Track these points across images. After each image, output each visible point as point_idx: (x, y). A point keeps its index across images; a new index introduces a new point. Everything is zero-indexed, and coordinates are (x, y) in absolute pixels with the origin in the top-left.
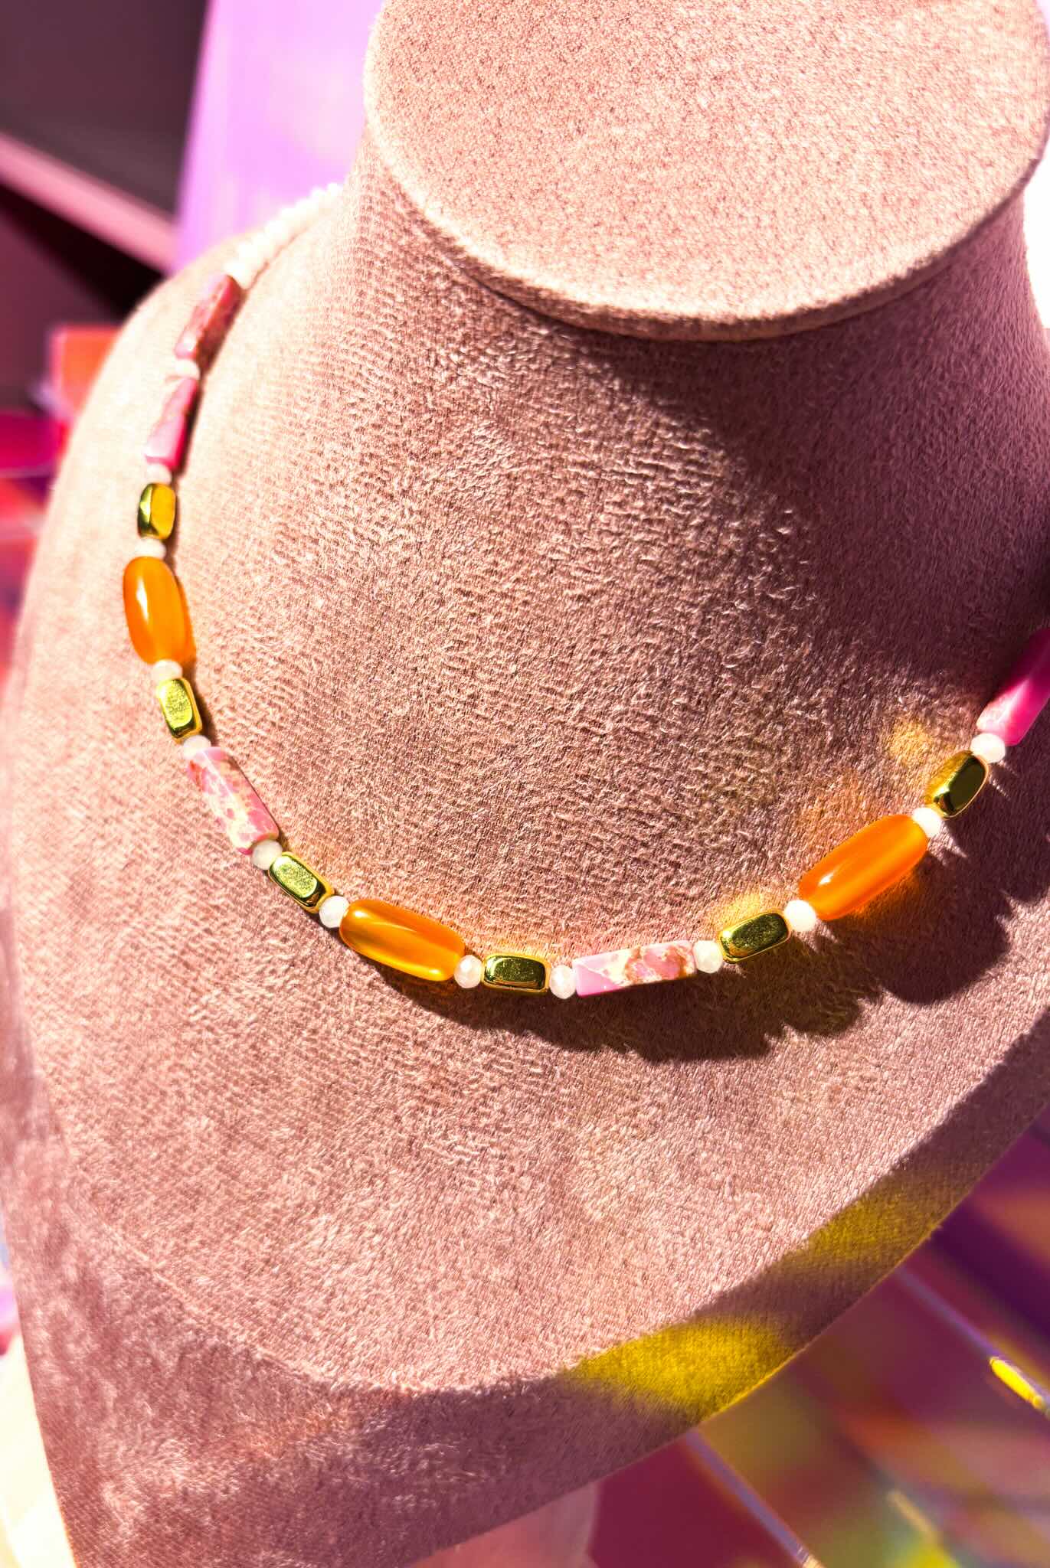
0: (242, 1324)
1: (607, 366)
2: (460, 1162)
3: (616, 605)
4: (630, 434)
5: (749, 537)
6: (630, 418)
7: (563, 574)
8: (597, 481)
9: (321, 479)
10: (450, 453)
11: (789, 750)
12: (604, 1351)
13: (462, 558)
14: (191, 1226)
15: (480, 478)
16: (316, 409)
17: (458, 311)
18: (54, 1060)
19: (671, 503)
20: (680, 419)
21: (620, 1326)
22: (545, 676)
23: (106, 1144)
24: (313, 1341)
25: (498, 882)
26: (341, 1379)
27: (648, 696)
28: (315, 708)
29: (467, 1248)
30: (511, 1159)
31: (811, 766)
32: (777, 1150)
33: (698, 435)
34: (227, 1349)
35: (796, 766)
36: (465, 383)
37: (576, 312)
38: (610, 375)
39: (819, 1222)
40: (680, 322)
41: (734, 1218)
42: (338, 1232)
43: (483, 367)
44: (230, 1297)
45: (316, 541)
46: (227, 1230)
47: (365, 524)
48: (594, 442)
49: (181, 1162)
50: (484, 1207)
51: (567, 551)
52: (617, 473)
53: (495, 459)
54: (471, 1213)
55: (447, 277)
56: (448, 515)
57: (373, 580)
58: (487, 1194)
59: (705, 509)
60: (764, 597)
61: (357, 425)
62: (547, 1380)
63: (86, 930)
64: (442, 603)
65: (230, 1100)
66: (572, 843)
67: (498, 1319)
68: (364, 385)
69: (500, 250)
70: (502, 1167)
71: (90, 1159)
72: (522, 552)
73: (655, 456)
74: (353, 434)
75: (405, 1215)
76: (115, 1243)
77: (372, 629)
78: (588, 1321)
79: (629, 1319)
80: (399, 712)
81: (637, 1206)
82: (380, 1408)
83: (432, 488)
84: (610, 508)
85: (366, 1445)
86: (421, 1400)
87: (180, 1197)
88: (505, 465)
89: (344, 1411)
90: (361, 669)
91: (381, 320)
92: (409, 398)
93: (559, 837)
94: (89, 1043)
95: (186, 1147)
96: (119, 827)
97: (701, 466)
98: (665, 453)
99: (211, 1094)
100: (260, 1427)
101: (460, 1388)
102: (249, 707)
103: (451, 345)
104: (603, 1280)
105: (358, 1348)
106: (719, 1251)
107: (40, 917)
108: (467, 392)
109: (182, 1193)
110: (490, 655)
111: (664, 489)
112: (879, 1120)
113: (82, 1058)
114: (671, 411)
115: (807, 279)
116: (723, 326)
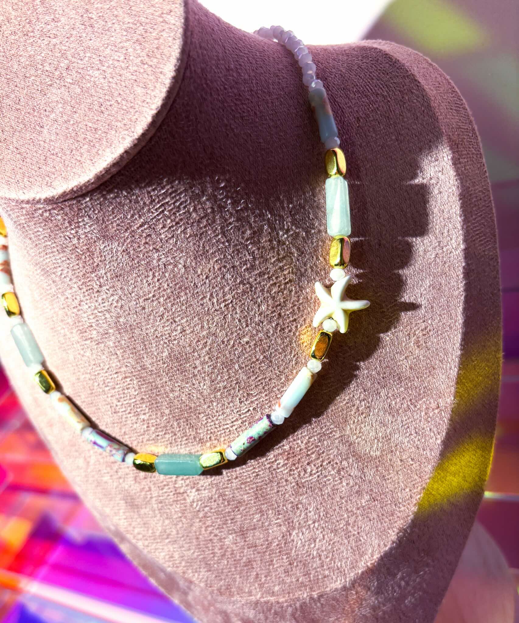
0: (301, 591)
1: (116, 191)
2: (318, 476)
3: (194, 258)
4: (144, 203)
5: (213, 198)
6: (139, 199)
7: (169, 265)
8: (150, 227)
9: (75, 306)
10: (101, 261)
11: (294, 250)
12: (422, 495)
13: (136, 289)
14: (257, 574)
15: (117, 260)
16: (53, 285)
17: (59, 217)
18: (170, 561)
19: (178, 211)
20: (154, 184)
21: (419, 482)
22: (196, 301)
23: (209, 573)
24: (328, 576)
25: (245, 378)
26: (348, 580)
27: (232, 276)
28: (141, 377)
29: (346, 502)
30: (333, 460)
31: (307, 248)
32: (416, 379)
33: (165, 183)
34: (305, 603)
35: (302, 253)
36: (83, 236)
37: (89, 184)
38: (120, 192)
39: (453, 389)
40: (122, 157)
41: (423, 414)
42: (303, 534)
43: (83, 226)
44: (290, 586)
45: (91, 326)
46: (269, 565)
47: (99, 307)
48: (137, 216)
49: (236, 557)
50: (340, 484)
51: (163, 256)
52: (153, 219)
53: (115, 250)
54: (337, 489)
55: (46, 211)
56: (119, 280)
57: (118, 321)
58: (336, 479)
59: (190, 203)
60: (237, 211)
61: (68, 279)
62: (412, 521)
63: (143, 511)
64: (144, 308)
65: (232, 523)
66: (255, 344)
67: (378, 516)
68: (58, 265)
69: (51, 188)
70: (332, 465)
71: (209, 582)
72: (151, 270)
73: (158, 202)
74: (70, 283)
75: (318, 509)
76: (241, 601)
77: (133, 337)
78: (407, 490)
79: (420, 478)
80: (166, 354)
81: (387, 438)
82: (370, 578)
83: (107, 277)
84: (162, 231)
85: (377, 593)
86: (378, 564)
87: (245, 568)
88: (119, 249)
89: (359, 589)
90: (142, 352)
91: (43, 241)
92: (73, 256)
93: (250, 346)
94: (175, 546)
95: (233, 551)
96: (123, 470)
97: (175, 191)
98: (161, 198)
99: (224, 526)
100: (339, 618)
101: (387, 548)
102: (122, 396)
103: (68, 229)
104: (400, 473)
105: (343, 565)
106: (429, 429)
107: (125, 521)
108: (87, 238)
109: (246, 566)
110: (173, 310)
111: (172, 210)
112: (441, 339)
113: (178, 553)
114: (149, 184)
115: (147, 106)
116: (135, 145)
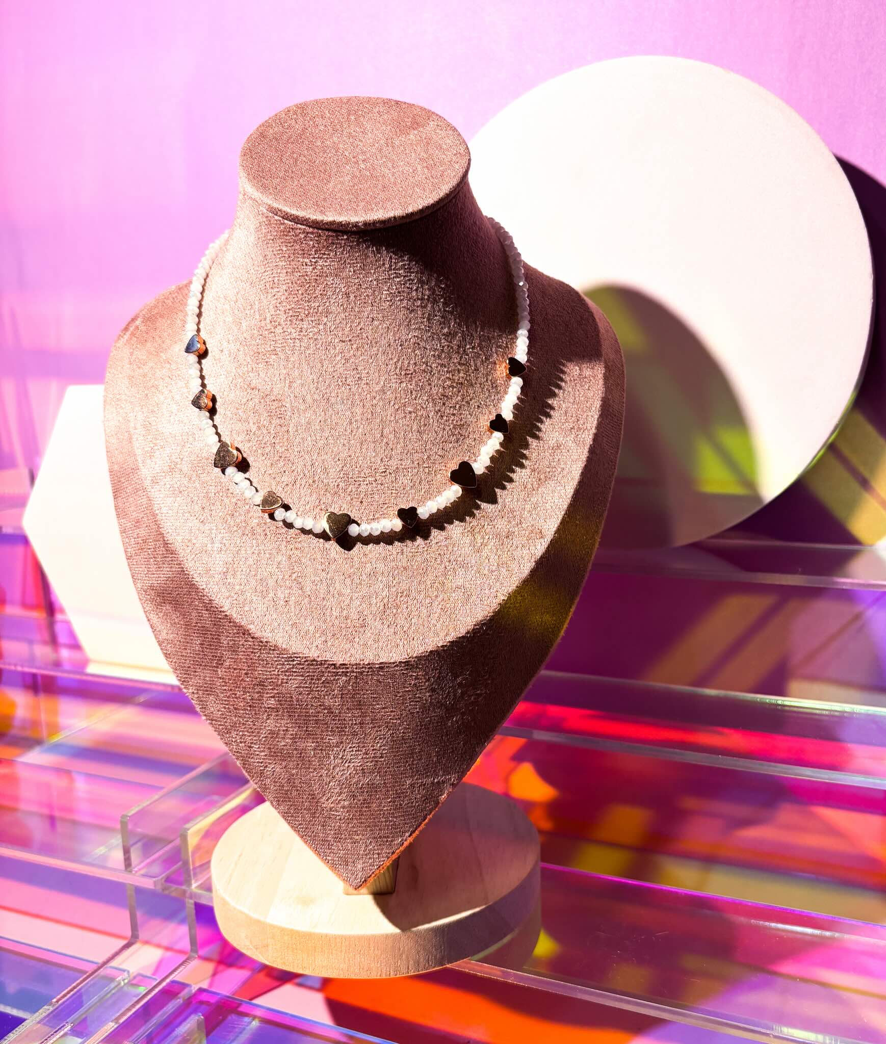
1: (370, 243)
3: (399, 325)
4: (383, 265)
5: (432, 290)
6: (382, 259)
19: (405, 284)
20: (398, 254)
33: (405, 259)
37: (356, 226)
38: (371, 246)
43: (325, 259)
47: (294, 334)
48: (372, 271)
55: (304, 233)
111: (400, 281)
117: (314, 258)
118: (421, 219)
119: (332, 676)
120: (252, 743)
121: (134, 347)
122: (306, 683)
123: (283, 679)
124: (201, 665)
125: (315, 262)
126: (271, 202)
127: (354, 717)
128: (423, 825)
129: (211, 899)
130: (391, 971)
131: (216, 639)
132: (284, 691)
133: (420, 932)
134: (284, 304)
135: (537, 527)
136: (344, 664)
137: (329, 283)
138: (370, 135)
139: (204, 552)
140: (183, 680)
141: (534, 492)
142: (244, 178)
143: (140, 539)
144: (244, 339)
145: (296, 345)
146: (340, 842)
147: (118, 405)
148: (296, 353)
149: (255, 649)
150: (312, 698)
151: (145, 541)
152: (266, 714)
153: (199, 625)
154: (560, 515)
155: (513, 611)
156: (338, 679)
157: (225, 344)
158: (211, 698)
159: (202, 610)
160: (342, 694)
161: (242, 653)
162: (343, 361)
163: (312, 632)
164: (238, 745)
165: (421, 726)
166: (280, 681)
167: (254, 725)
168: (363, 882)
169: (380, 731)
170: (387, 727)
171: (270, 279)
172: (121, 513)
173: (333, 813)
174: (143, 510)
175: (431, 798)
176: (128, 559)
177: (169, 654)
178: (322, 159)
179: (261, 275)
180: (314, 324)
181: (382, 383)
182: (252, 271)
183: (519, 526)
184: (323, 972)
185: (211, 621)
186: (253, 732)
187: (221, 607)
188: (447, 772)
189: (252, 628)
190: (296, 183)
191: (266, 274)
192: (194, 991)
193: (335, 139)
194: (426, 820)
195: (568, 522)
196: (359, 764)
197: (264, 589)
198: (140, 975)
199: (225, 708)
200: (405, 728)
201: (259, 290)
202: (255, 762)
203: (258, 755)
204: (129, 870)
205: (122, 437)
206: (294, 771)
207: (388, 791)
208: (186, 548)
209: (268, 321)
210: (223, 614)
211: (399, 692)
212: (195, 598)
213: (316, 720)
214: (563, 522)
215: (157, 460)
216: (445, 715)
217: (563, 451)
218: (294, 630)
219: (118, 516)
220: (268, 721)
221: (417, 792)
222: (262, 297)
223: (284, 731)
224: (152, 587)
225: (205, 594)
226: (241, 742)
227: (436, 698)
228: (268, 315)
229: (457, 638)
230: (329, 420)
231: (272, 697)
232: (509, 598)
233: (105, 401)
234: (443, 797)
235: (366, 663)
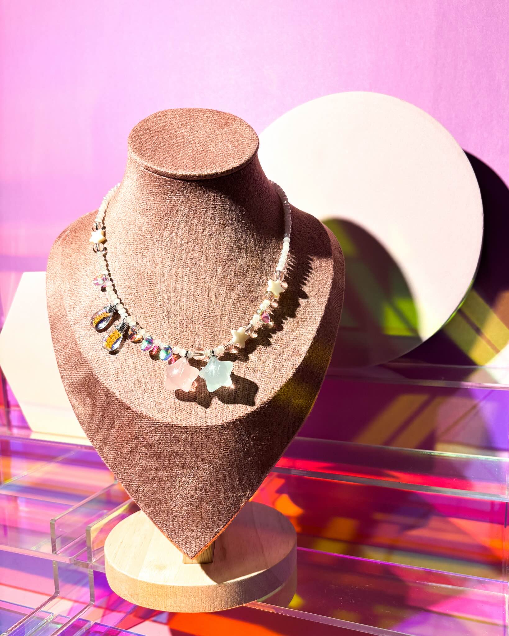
4: (210, 199)
5: (238, 215)
6: (209, 196)
8: (207, 211)
17: (169, 187)
19: (222, 211)
20: (218, 194)
33: (222, 196)
73: (216, 203)
74: (149, 222)
91: (150, 196)
92: (161, 209)
97: (225, 202)
98: (218, 201)
108: (174, 202)
111: (220, 209)
116: (221, 173)
117: (171, 195)
118: (232, 174)
119: (179, 433)
120: (131, 473)
121: (64, 247)
122: (163, 438)
123: (150, 435)
124: (101, 428)
125: (171, 198)
126: (147, 163)
127: (191, 457)
128: (230, 521)
129: (104, 569)
130: (211, 608)
131: (111, 412)
132: (150, 443)
133: (228, 584)
134: (153, 221)
135: (296, 350)
136: (186, 427)
137: (179, 210)
138: (202, 128)
139: (104, 362)
140: (91, 437)
141: (295, 330)
142: (131, 150)
143: (66, 356)
144: (129, 241)
145: (159, 244)
146: (182, 531)
147: (54, 279)
148: (159, 249)
149: (133, 418)
150: (167, 446)
151: (69, 357)
152: (139, 456)
153: (101, 404)
154: (309, 342)
155: (283, 397)
156: (182, 435)
157: (118, 244)
158: (107, 447)
159: (103, 396)
160: (184, 444)
161: (126, 421)
162: (186, 254)
163: (167, 408)
164: (122, 475)
165: (230, 463)
166: (148, 437)
167: (133, 462)
168: (196, 554)
169: (206, 465)
170: (210, 463)
171: (145, 207)
172: (55, 341)
173: (178, 514)
174: (69, 338)
175: (235, 505)
176: (59, 367)
177: (83, 422)
178: (175, 141)
179: (139, 205)
180: (170, 233)
181: (208, 266)
182: (135, 203)
183: (287, 348)
184: (171, 609)
185: (108, 402)
186: (131, 467)
187: (114, 394)
188: (244, 490)
189: (132, 406)
190: (161, 153)
191: (143, 204)
192: (92, 625)
193: (183, 130)
194: (232, 519)
195: (314, 347)
196: (194, 485)
197: (140, 383)
198: (59, 615)
199: (115, 453)
200: (221, 464)
201: (138, 213)
202: (132, 484)
203: (134, 480)
204: (54, 552)
205: (57, 297)
206: (155, 490)
207: (210, 501)
208: (94, 360)
209: (143, 231)
210: (115, 398)
211: (217, 443)
212: (99, 389)
213: (169, 459)
214: (311, 347)
215: (78, 310)
216: (244, 456)
217: (311, 307)
218: (157, 407)
219: (54, 342)
220: (141, 460)
221: (227, 502)
222: (140, 217)
223: (150, 466)
224: (73, 383)
225: (105, 386)
226: (124, 473)
227: (238, 447)
228: (143, 228)
229: (251, 412)
230: (178, 287)
231: (143, 446)
232: (281, 389)
233: (47, 278)
234: (242, 504)
235: (198, 426)
